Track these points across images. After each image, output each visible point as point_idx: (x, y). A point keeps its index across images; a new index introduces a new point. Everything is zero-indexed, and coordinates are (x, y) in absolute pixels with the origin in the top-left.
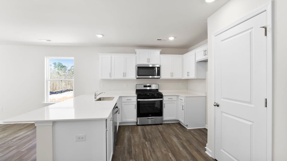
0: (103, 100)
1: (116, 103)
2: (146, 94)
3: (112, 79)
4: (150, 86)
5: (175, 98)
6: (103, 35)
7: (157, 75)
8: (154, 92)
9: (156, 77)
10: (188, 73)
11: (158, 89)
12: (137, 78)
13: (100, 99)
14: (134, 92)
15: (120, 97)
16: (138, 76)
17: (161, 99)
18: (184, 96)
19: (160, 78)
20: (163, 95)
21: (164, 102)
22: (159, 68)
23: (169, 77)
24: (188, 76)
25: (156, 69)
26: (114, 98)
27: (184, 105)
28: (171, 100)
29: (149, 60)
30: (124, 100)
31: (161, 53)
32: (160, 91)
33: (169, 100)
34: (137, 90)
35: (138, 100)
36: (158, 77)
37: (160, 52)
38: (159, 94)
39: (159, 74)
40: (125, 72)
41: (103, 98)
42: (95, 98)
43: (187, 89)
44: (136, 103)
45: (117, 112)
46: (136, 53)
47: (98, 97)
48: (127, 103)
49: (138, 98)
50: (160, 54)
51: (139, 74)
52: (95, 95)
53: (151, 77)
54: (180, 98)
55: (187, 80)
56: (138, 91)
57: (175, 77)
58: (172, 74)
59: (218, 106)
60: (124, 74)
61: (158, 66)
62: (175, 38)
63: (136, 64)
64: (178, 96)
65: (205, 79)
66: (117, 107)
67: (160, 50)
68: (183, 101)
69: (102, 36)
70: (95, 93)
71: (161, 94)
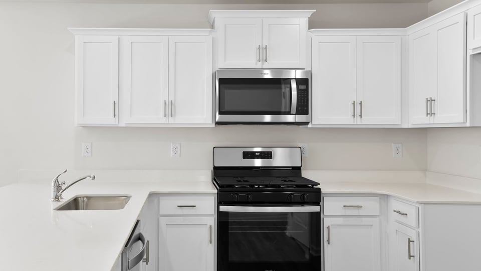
0: (87, 208)
1: (138, 221)
2: (252, 186)
3: (122, 125)
4: (267, 155)
5: (371, 206)
7: (298, 112)
8: (285, 179)
9: (290, 118)
10: (430, 101)
11: (298, 169)
12: (218, 123)
13: (74, 204)
14: (206, 176)
15: (152, 195)
16: (220, 113)
17: (315, 209)
18: (416, 200)
19: (307, 123)
20: (323, 191)
21: (326, 222)
22: (304, 83)
23: (344, 119)
24: (430, 113)
25: (294, 85)
26: (128, 198)
27: (414, 238)
28: (355, 212)
29: (263, 52)
30: (168, 206)
31: (313, 24)
32: (306, 174)
33: (349, 212)
34: (215, 168)
35: (223, 208)
36: (301, 118)
37: (310, 19)
38: (306, 186)
39: (303, 107)
40: (172, 98)
41: (89, 198)
42: (57, 198)
43: (425, 170)
44: (212, 221)
45: (140, 257)
46: (212, 27)
47: (67, 196)
48: (179, 220)
49: (221, 202)
50: (310, 28)
51: (227, 109)
52: (58, 187)
53: (268, 118)
54: (395, 205)
55: (422, 132)
56: (219, 173)
57: (372, 119)
58: (358, 108)
60: (170, 108)
61: (299, 75)
63: (217, 69)
64: (387, 196)
66: (140, 238)
67: (309, 13)
68: (412, 220)
70: (57, 180)
71: (315, 187)
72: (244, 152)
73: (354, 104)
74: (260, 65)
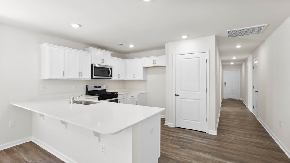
4: (100, 87)
5: (125, 96)
6: (80, 26)
7: (110, 76)
9: (109, 78)
10: (134, 75)
11: (106, 90)
12: (93, 79)
16: (95, 76)
19: (111, 79)
24: (134, 77)
33: (122, 98)
34: (88, 91)
37: (111, 54)
40: (81, 71)
50: (111, 56)
55: (124, 81)
58: (119, 76)
59: (178, 96)
60: (80, 74)
62: (134, 46)
65: (146, 80)
69: (78, 26)
71: (117, 93)
73: (119, 74)
74: (102, 64)
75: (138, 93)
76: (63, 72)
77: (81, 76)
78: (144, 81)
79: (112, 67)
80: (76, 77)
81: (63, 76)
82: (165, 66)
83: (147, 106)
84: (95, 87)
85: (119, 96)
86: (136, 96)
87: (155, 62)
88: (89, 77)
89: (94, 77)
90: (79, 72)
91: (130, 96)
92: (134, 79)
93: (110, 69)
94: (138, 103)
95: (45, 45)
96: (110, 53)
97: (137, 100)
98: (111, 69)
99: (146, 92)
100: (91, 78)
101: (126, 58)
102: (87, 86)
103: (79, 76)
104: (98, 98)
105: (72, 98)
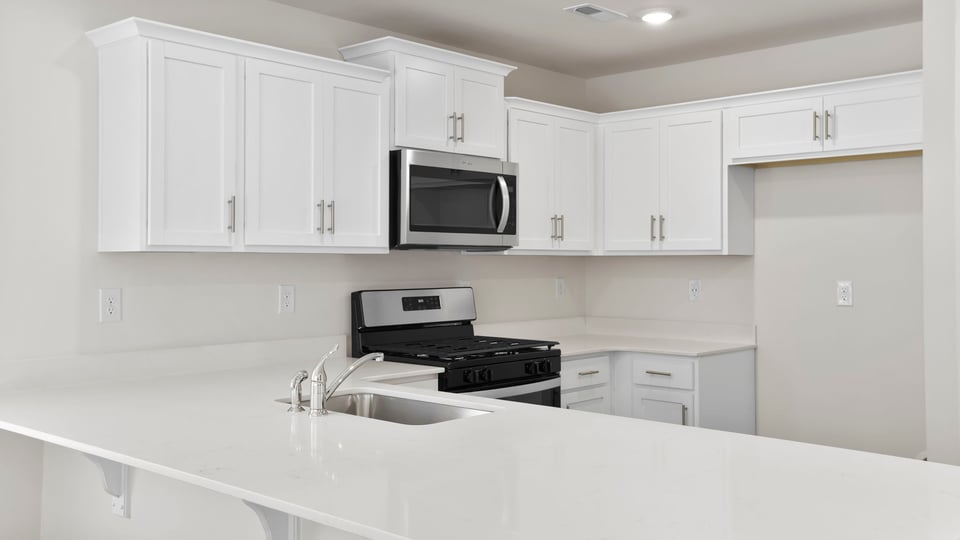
12: (402, 246)
16: (410, 229)
37: (506, 80)
50: (506, 94)
65: (750, 258)
71: (552, 348)
72: (403, 299)
73: (555, 219)
74: (451, 147)
75: (695, 353)
76: (232, 202)
77: (331, 230)
78: (738, 260)
79: (515, 165)
80: (304, 236)
81: (232, 228)
82: (919, 153)
83: (755, 431)
84: (410, 304)
85: (563, 364)
86: (684, 374)
87: (824, 124)
88: (379, 238)
89: (405, 236)
90: (321, 205)
91: (636, 368)
92: (656, 247)
93: (503, 183)
94: (695, 412)
95: (128, 28)
96: (499, 71)
97: (693, 401)
98: (512, 181)
99: (750, 342)
100: (386, 244)
101: (599, 105)
102: (356, 298)
103: (321, 230)
104: (440, 376)
105: (314, 377)
